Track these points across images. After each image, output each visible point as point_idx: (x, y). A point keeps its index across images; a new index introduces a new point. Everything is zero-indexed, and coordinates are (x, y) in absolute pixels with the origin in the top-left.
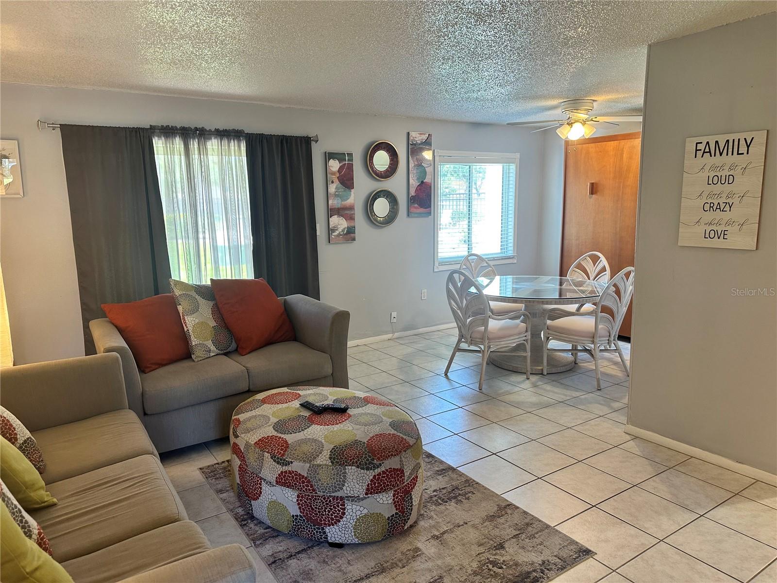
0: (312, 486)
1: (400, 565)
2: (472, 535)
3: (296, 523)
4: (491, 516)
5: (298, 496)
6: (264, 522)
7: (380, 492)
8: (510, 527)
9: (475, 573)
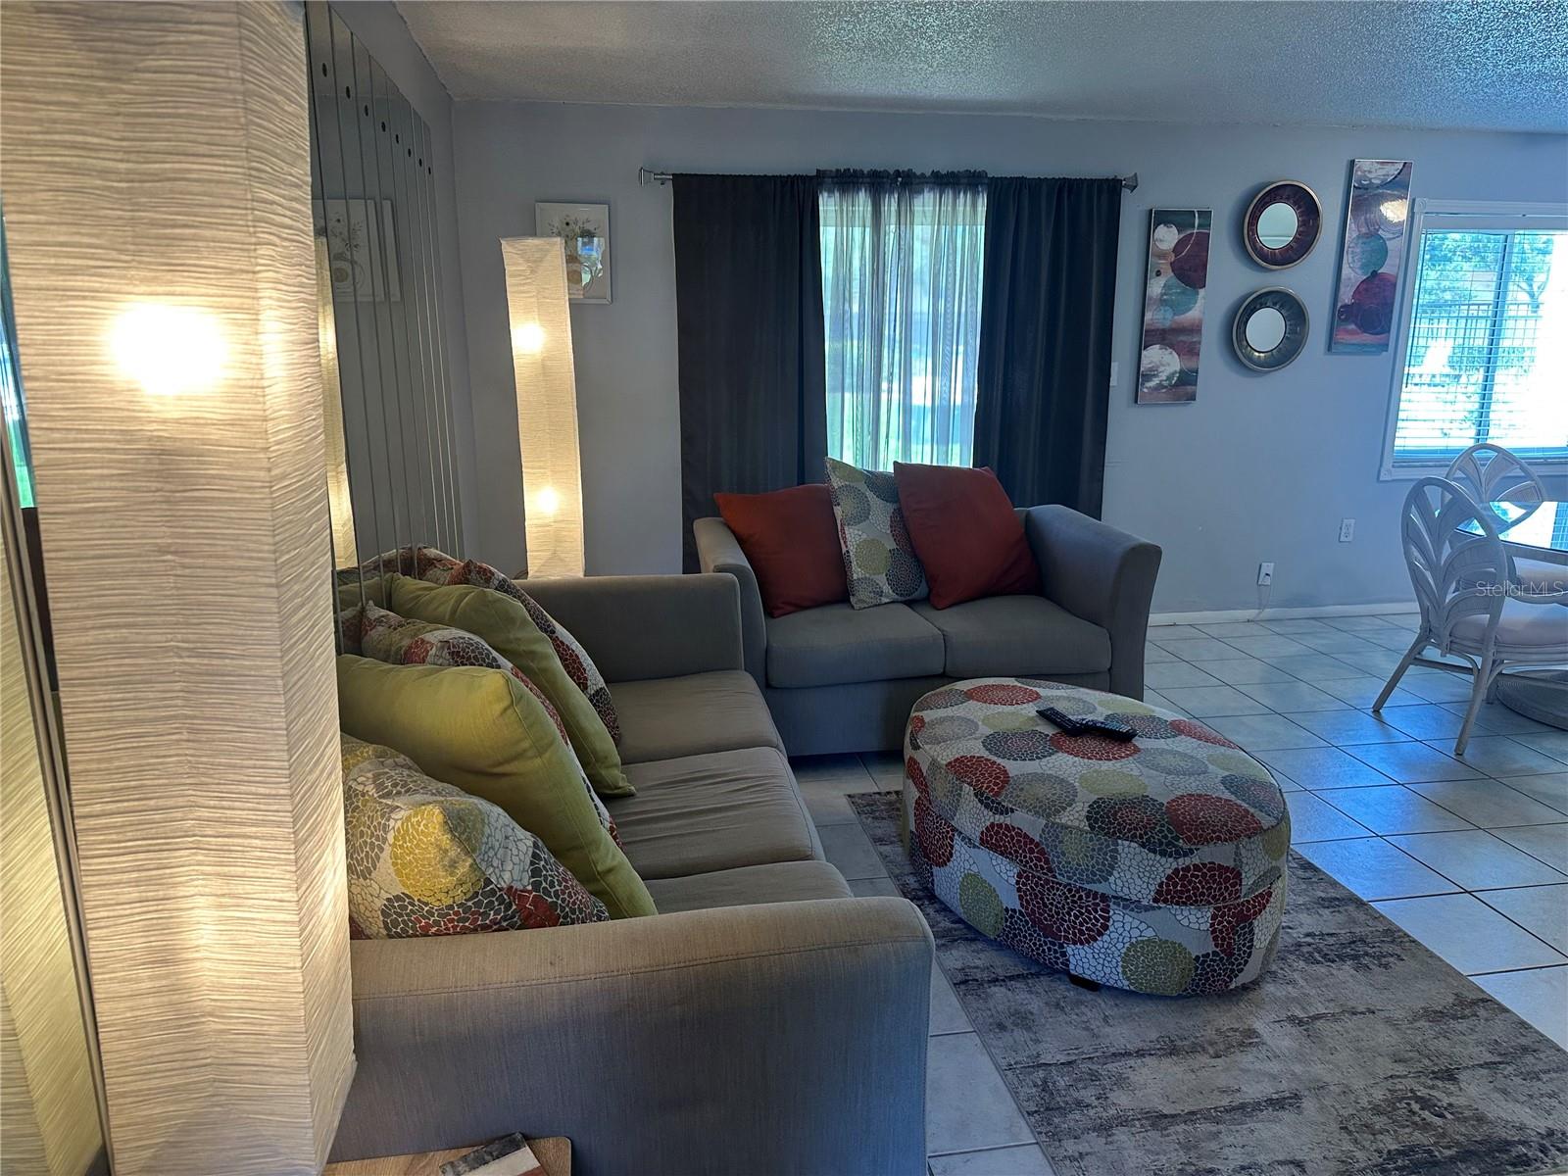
0: (1047, 862)
1: (1211, 1052)
2: (1386, 1038)
3: (1011, 923)
4: (1435, 1012)
5: (1020, 876)
6: (952, 908)
7: (1185, 904)
8: (1479, 1043)
9: (1377, 1110)
